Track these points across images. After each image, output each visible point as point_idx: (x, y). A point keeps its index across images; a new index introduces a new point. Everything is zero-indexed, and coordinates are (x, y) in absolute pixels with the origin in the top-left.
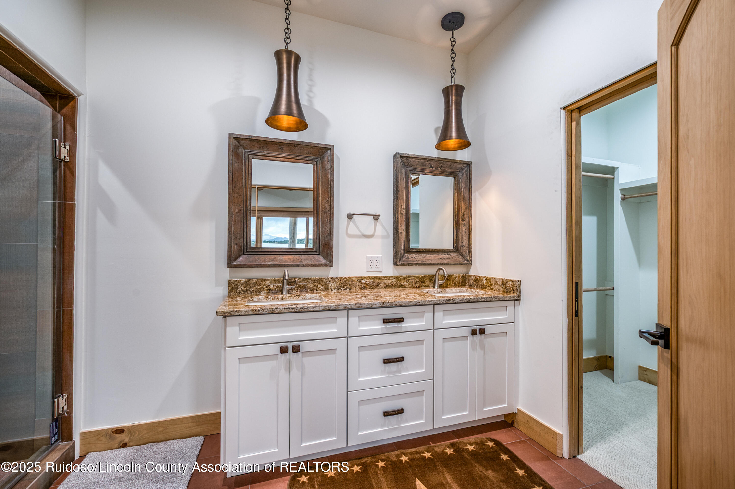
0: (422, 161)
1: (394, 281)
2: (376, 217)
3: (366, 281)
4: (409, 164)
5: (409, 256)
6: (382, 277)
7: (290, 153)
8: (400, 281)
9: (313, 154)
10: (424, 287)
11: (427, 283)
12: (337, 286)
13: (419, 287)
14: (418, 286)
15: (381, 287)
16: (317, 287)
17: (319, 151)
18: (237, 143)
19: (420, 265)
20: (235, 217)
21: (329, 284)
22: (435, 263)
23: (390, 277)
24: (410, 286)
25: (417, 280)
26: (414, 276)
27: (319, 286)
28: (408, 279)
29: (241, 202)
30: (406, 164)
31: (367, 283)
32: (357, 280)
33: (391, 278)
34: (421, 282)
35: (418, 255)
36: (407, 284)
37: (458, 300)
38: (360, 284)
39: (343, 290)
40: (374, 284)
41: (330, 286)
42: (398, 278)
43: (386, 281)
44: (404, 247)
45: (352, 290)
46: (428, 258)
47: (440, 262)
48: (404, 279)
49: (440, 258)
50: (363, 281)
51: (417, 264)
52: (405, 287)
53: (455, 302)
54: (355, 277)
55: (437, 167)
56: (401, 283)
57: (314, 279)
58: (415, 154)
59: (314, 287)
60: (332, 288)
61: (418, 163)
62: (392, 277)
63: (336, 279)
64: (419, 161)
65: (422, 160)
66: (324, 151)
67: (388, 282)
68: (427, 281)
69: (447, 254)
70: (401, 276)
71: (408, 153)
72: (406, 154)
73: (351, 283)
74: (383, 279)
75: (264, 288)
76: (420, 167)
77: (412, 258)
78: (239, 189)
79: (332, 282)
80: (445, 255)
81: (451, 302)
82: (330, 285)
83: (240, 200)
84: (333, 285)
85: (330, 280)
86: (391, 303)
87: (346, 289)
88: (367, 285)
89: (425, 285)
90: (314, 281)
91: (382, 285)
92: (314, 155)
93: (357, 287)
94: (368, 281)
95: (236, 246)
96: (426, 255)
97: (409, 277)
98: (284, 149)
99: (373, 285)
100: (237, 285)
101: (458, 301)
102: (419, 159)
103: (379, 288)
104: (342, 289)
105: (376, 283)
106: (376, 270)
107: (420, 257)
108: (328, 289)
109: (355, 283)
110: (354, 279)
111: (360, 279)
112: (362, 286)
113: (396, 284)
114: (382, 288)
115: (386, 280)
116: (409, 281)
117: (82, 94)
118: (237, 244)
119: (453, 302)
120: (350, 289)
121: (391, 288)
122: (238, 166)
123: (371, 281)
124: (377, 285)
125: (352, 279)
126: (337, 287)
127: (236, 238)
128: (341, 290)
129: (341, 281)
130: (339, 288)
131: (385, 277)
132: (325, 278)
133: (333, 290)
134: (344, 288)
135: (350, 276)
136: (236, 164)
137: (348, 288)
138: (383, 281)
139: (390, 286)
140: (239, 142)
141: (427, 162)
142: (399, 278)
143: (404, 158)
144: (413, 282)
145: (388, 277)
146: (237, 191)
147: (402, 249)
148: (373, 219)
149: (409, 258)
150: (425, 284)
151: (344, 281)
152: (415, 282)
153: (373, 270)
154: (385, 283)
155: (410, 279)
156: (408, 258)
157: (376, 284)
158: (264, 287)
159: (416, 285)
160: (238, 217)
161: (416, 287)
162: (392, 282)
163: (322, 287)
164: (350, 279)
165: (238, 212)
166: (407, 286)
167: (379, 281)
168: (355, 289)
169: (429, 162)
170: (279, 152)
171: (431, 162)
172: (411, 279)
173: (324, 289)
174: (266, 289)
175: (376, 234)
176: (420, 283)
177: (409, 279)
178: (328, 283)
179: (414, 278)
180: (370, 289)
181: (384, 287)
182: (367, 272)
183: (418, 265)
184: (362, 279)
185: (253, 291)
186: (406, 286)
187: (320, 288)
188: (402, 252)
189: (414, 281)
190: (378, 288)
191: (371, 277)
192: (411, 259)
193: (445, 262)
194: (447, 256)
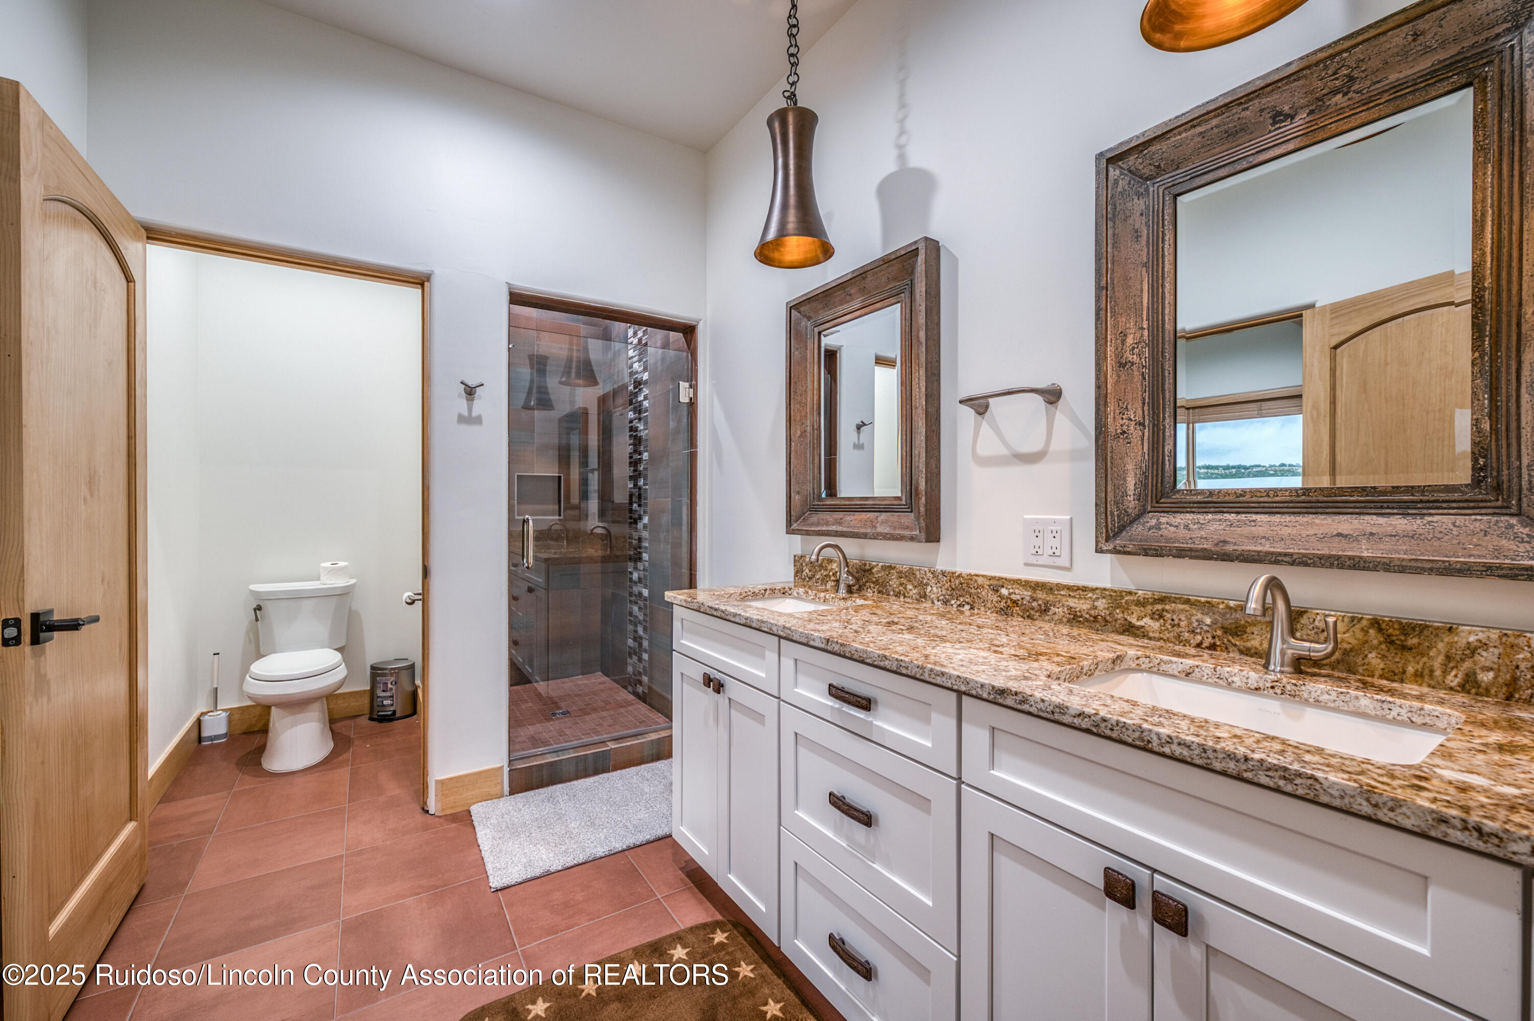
0: (1214, 122)
1: (1101, 604)
2: (1052, 396)
3: (1011, 591)
4: (1159, 167)
5: (1163, 520)
6: (1060, 587)
7: (863, 296)
8: (1126, 609)
9: (896, 278)
10: (1241, 652)
11: (1258, 639)
12: (944, 592)
13: (1213, 647)
14: (1205, 645)
15: (1056, 617)
16: (905, 588)
17: (903, 266)
18: (798, 314)
19: (1197, 558)
20: (796, 446)
21: (927, 584)
22: (1286, 555)
23: (1085, 589)
24: (1166, 635)
25: (1199, 616)
26: (1187, 602)
27: (910, 587)
28: (1159, 607)
29: (806, 416)
30: (1147, 172)
31: (1013, 597)
32: (989, 586)
33: (1090, 595)
34: (1226, 630)
35: (1210, 516)
36: (1156, 625)
37: (1041, 705)
38: (995, 599)
39: (955, 606)
40: (1035, 604)
41: (928, 590)
42: (1117, 598)
43: (1072, 603)
44: (1143, 484)
45: (976, 611)
46: (1259, 531)
47: (1325, 551)
48: (1141, 603)
49: (1339, 535)
50: (1004, 591)
51: (1181, 554)
52: (1145, 636)
53: (1025, 707)
54: (983, 576)
55: (1318, 99)
56: (1128, 618)
57: (901, 569)
58: (1173, 116)
59: (901, 588)
60: (933, 596)
61: (1199, 139)
62: (1093, 590)
63: (940, 576)
64: (1199, 129)
65: (1215, 117)
66: (911, 261)
67: (1082, 606)
68: (1256, 630)
69: (1405, 515)
70: (1130, 593)
71: (1137, 133)
72: (1131, 140)
73: (973, 591)
74: (1062, 593)
75: (830, 577)
76: (1217, 150)
77: (1172, 529)
78: (801, 395)
79: (933, 581)
80: (1381, 520)
81: (1010, 701)
82: (929, 588)
83: (803, 413)
84: (935, 589)
85: (929, 575)
86: (841, 645)
87: (964, 605)
88: (1015, 602)
89: (1248, 649)
90: (900, 574)
91: (1059, 611)
92: (899, 281)
93: (989, 605)
94: (1017, 591)
95: (797, 497)
96: (1254, 517)
97: (1162, 600)
98: (852, 292)
99: (1033, 609)
100: (802, 564)
101: (1041, 710)
102: (1199, 125)
103: (1049, 621)
104: (953, 602)
105: (1040, 602)
106: (1050, 562)
107: (1215, 526)
108: (925, 596)
109: (983, 593)
110: (980, 580)
111: (996, 582)
112: (1003, 604)
113: (1108, 618)
114: (1060, 621)
115: (1074, 597)
116: (1161, 616)
117: (701, 320)
118: (798, 493)
119: (1019, 707)
120: (972, 608)
121: (1091, 628)
122: (800, 353)
123: (1025, 593)
124: (1044, 610)
125: (976, 581)
126: (944, 595)
127: (798, 483)
128: (952, 605)
129: (950, 581)
130: (948, 601)
131: (1069, 588)
132: (919, 570)
133: (936, 602)
134: (958, 603)
135: (973, 572)
136: (796, 353)
137: (968, 603)
138: (1064, 599)
139: (1087, 620)
140: (799, 312)
141: (1247, 109)
142: (1122, 597)
143: (1131, 158)
144: (1183, 624)
145: (1078, 588)
146: (799, 398)
147: (1131, 493)
148: (1043, 403)
149: (1160, 529)
150: (1249, 644)
151: (957, 582)
152: (1190, 623)
153: (1041, 560)
154: (1070, 608)
155: (1167, 607)
156: (1158, 527)
157: (1040, 605)
158: (831, 574)
159: (1199, 638)
160: (801, 445)
161: (1199, 645)
162: (1095, 608)
163: (914, 592)
164: (971, 580)
165: (800, 436)
166: (1157, 635)
167: (1051, 598)
168: (982, 609)
169: (1256, 105)
170: (848, 302)
171: (1267, 101)
172: (1174, 612)
173: (918, 597)
174: (832, 578)
175: (1053, 447)
176: (1219, 633)
177: (1163, 610)
178: (925, 581)
179: (1186, 607)
180: (1022, 617)
181: (1065, 620)
182: (1026, 564)
183: (1191, 557)
184: (1000, 583)
185: (818, 579)
186: (1151, 635)
187: (911, 593)
188: (1131, 503)
189: (1189, 619)
190: (1047, 618)
191: (1026, 581)
192: (1169, 532)
193: (1365, 554)
194: (1399, 523)
